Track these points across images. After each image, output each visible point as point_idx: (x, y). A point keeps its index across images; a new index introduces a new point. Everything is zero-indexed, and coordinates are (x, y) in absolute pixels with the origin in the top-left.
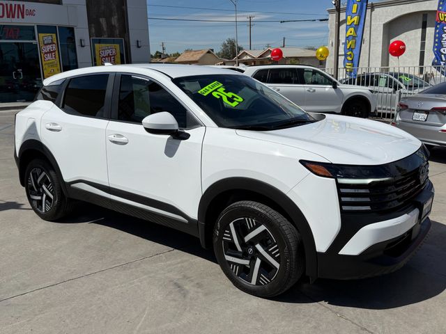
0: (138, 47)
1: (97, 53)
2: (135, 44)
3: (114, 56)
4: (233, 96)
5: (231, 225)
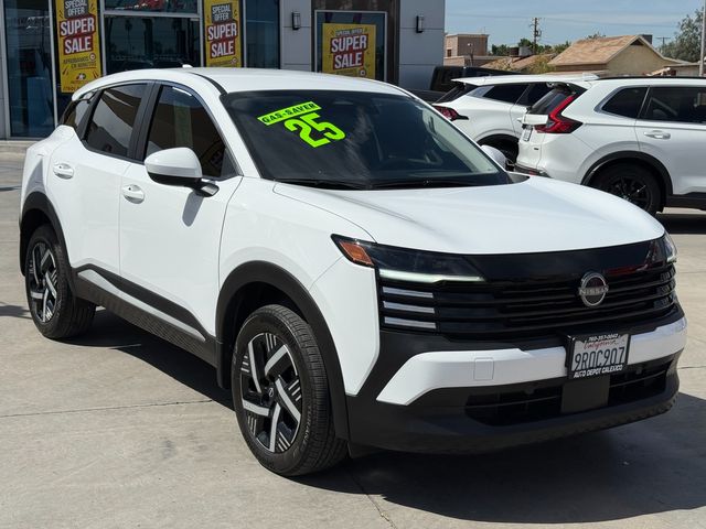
0: (418, 31)
1: (326, 43)
2: (412, 24)
3: (363, 50)
4: (327, 130)
5: (250, 345)
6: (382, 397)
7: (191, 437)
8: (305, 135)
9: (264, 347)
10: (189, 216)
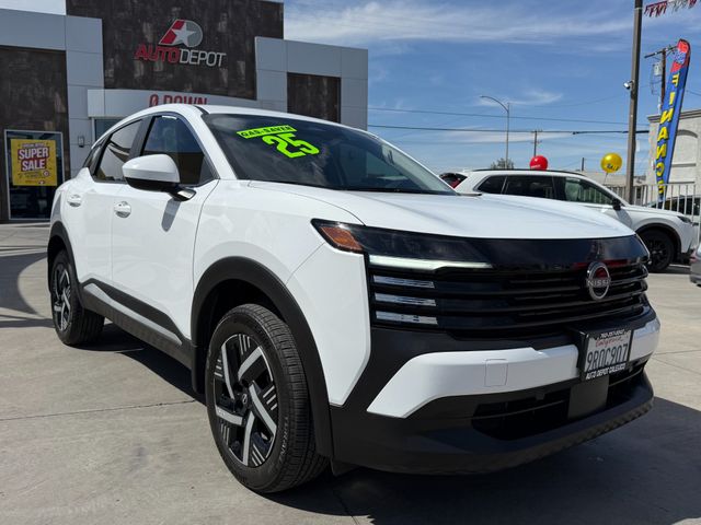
4: (303, 146)
5: (224, 347)
6: (374, 408)
7: (165, 443)
8: (282, 148)
9: (238, 349)
10: (167, 222)
